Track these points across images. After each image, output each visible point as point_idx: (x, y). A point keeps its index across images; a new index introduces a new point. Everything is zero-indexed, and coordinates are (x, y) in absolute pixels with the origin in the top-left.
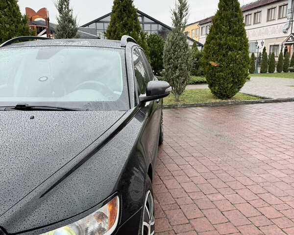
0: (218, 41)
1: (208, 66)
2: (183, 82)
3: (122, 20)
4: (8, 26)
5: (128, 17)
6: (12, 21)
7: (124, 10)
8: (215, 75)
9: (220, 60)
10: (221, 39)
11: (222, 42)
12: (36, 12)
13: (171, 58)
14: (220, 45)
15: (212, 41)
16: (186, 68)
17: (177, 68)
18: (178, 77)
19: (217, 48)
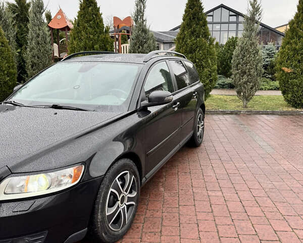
0: (294, 46)
1: (281, 72)
2: (251, 88)
3: (191, 27)
4: (92, 36)
5: (197, 24)
6: (95, 31)
7: (194, 18)
8: (288, 81)
9: (294, 66)
10: (296, 44)
11: (297, 47)
12: (122, 20)
13: (239, 63)
14: (295, 49)
15: (288, 45)
16: (256, 73)
17: (245, 73)
18: (245, 83)
19: (291, 53)
